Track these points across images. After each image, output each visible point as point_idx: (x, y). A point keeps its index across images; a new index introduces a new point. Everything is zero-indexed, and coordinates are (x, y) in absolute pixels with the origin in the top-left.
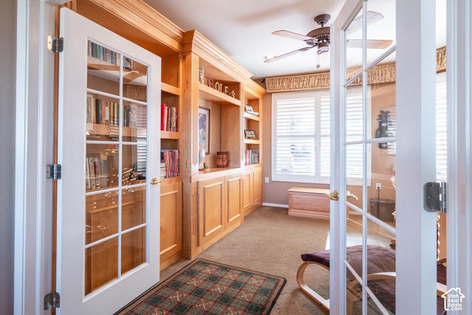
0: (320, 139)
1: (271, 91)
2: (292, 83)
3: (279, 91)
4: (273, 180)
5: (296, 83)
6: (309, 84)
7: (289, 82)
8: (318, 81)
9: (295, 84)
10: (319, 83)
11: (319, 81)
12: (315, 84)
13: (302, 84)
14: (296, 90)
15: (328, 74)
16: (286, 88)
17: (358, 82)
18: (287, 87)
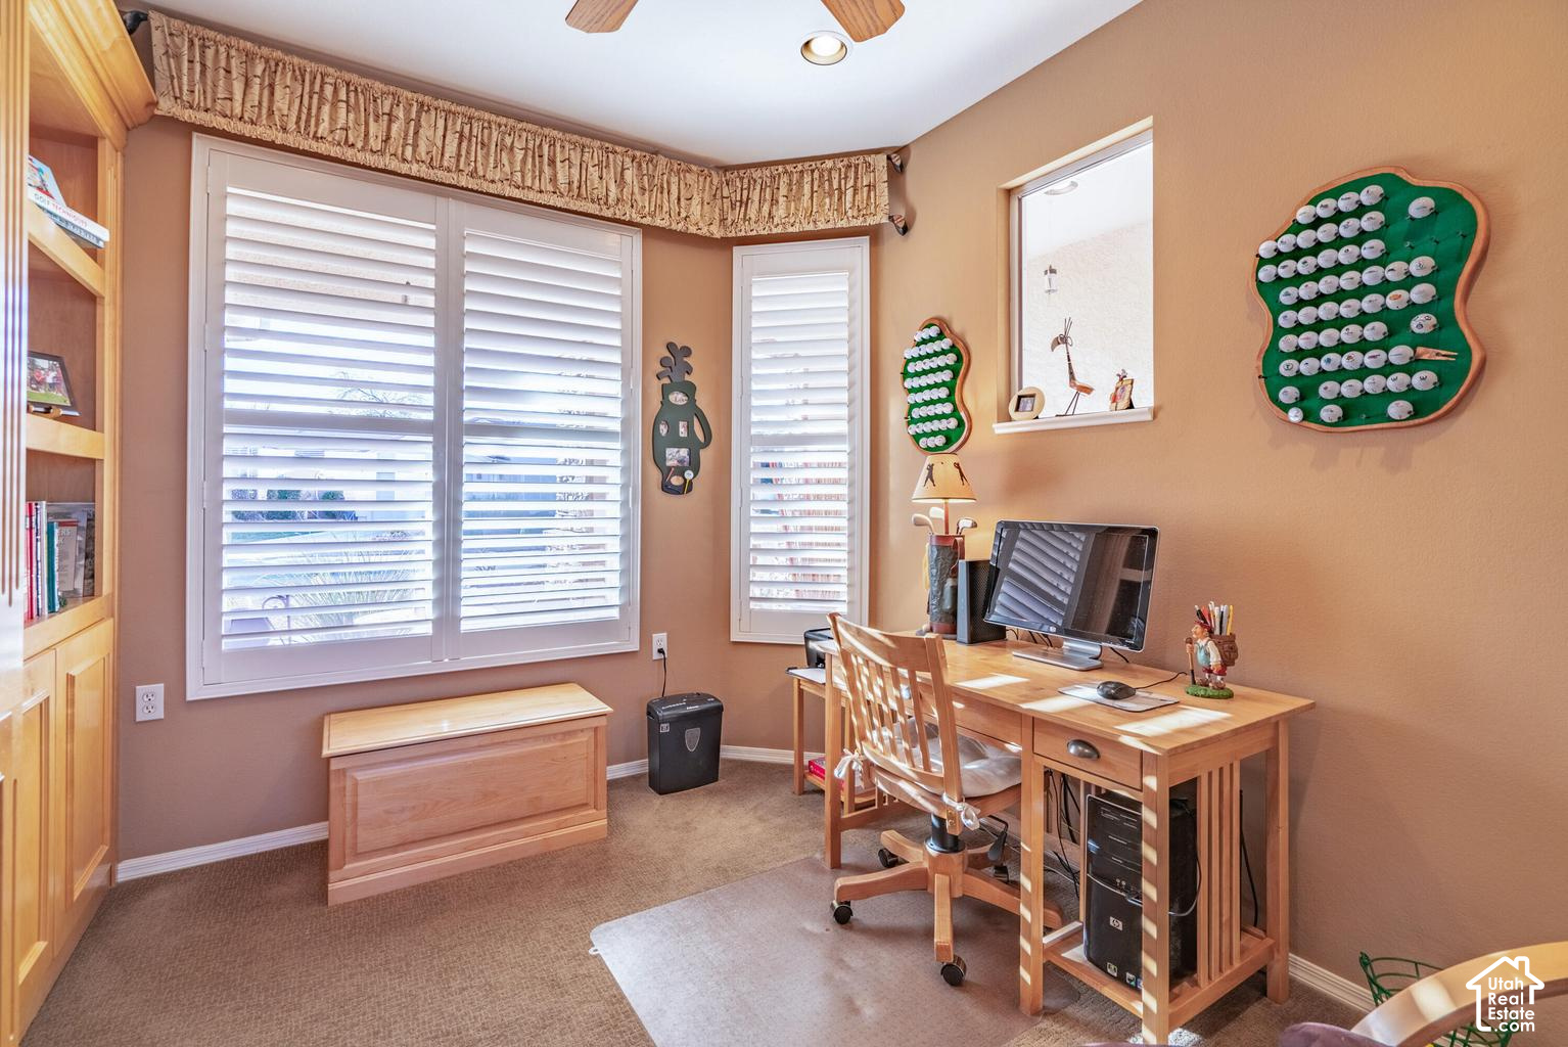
0: (458, 447)
1: (187, 115)
2: (326, 109)
3: (247, 130)
4: (193, 693)
5: (352, 116)
6: (415, 146)
7: (311, 98)
8: (460, 144)
9: (341, 122)
10: (463, 153)
11: (465, 144)
12: (447, 155)
13: (382, 135)
14: (349, 154)
15: (500, 126)
16: (292, 126)
17: (610, 201)
18: (297, 123)
